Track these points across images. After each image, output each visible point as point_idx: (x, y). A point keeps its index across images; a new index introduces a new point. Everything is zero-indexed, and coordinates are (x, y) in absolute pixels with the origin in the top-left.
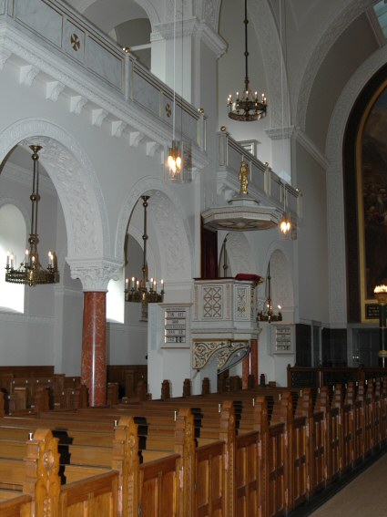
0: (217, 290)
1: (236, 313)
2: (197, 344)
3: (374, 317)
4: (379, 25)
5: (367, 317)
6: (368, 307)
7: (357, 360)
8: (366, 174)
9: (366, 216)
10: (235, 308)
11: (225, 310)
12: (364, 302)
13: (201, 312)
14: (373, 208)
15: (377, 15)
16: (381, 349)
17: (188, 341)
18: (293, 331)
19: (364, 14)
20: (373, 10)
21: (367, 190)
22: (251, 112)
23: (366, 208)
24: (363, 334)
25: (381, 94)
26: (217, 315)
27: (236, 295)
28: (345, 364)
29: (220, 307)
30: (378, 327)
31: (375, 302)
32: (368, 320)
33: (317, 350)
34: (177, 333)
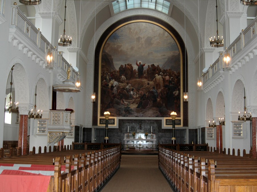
0: (58, 114)
1: (65, 122)
2: (50, 134)
3: (103, 124)
4: (113, 9)
5: (100, 123)
6: (100, 119)
7: (95, 141)
8: (103, 67)
9: (102, 83)
10: (65, 121)
11: (61, 121)
12: (99, 117)
13: (52, 122)
14: (105, 80)
15: (113, 5)
16: (106, 136)
17: (47, 133)
18: (74, 129)
19: (108, 5)
20: (112, 4)
21: (103, 73)
22: (65, 43)
23: (102, 80)
24: (98, 130)
25: (111, 35)
26: (58, 123)
27: (65, 116)
28: (91, 142)
29: (59, 120)
30: (105, 128)
31: (104, 118)
32: (101, 125)
33: (81, 136)
34: (42, 129)
